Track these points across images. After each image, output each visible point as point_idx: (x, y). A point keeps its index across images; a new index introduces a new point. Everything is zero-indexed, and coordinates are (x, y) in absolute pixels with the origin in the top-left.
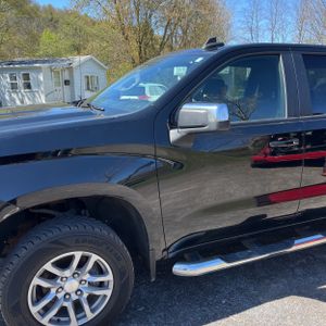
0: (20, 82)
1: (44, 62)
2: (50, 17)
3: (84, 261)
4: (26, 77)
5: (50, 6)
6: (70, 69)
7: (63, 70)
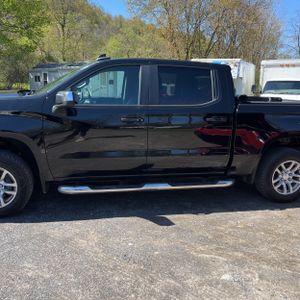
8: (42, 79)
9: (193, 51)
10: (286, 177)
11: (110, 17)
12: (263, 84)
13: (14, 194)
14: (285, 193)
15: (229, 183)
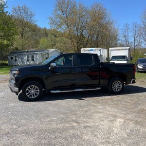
0: (30, 59)
1: (39, 51)
2: (45, 32)
3: (35, 87)
4: (33, 57)
5: (45, 28)
6: (48, 54)
7: (46, 54)
8: (14, 59)
9: (80, 44)
10: (116, 86)
11: (40, 29)
12: (111, 57)
13: (38, 93)
14: (117, 91)
15: (100, 88)
